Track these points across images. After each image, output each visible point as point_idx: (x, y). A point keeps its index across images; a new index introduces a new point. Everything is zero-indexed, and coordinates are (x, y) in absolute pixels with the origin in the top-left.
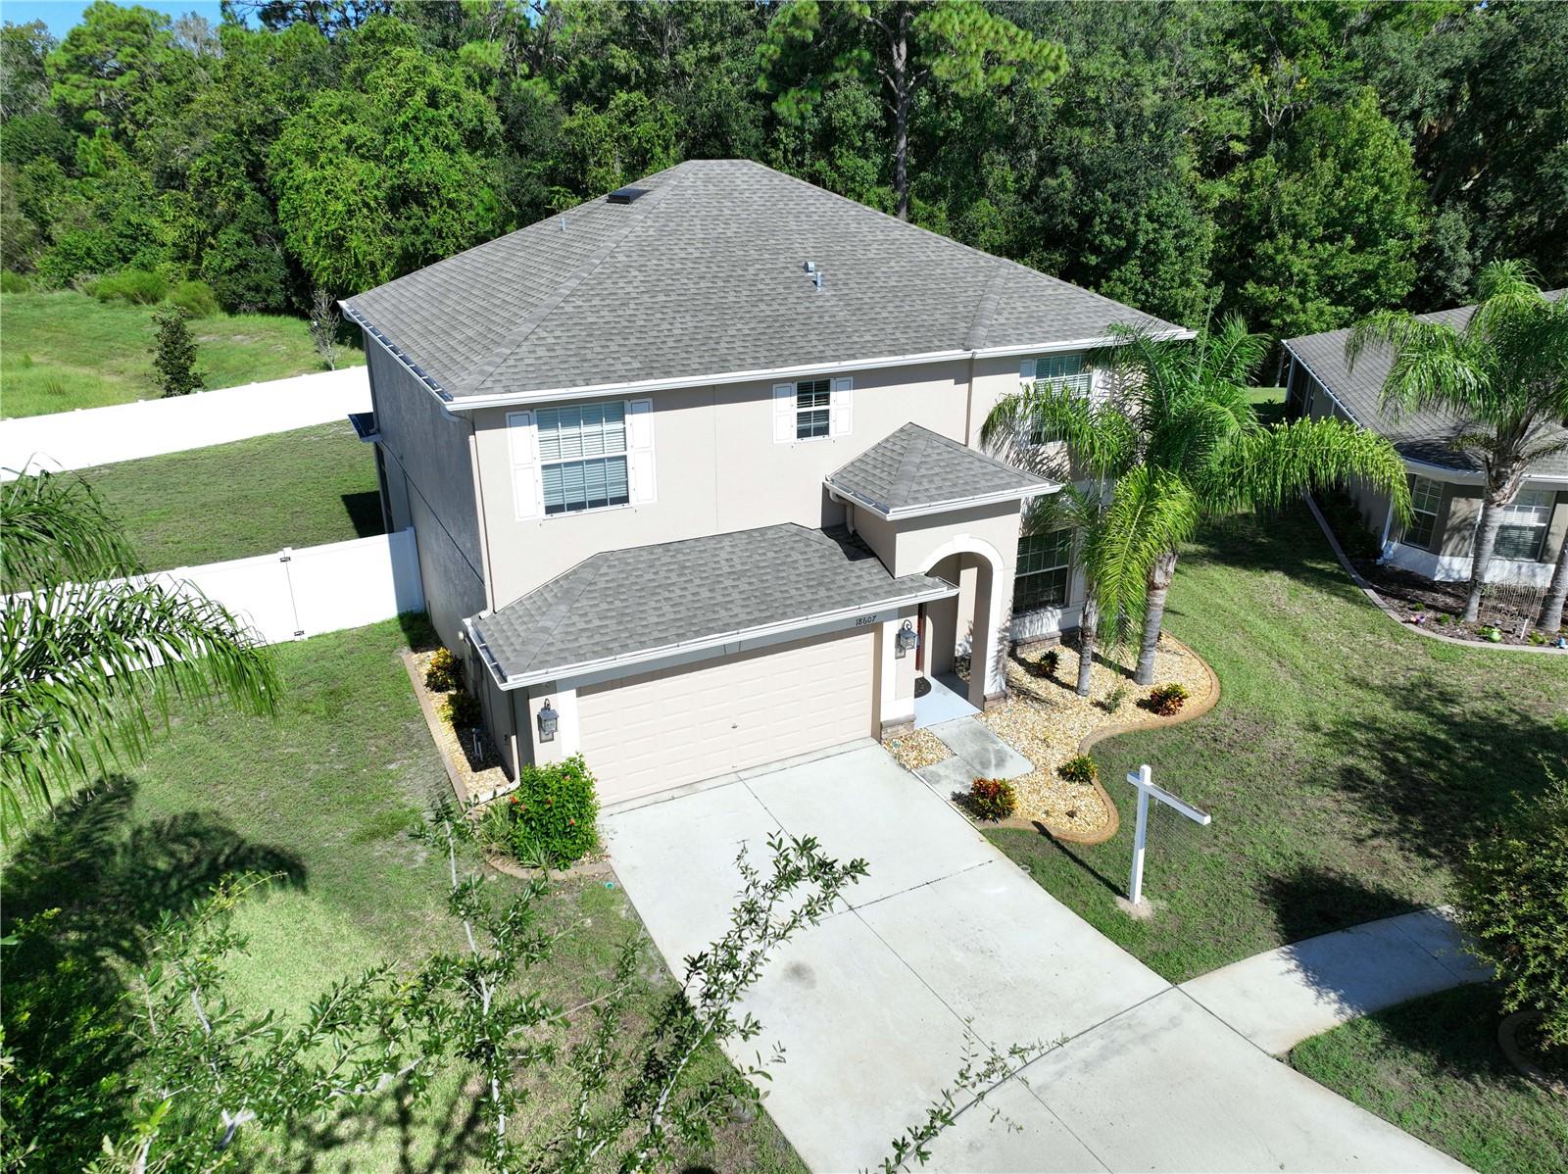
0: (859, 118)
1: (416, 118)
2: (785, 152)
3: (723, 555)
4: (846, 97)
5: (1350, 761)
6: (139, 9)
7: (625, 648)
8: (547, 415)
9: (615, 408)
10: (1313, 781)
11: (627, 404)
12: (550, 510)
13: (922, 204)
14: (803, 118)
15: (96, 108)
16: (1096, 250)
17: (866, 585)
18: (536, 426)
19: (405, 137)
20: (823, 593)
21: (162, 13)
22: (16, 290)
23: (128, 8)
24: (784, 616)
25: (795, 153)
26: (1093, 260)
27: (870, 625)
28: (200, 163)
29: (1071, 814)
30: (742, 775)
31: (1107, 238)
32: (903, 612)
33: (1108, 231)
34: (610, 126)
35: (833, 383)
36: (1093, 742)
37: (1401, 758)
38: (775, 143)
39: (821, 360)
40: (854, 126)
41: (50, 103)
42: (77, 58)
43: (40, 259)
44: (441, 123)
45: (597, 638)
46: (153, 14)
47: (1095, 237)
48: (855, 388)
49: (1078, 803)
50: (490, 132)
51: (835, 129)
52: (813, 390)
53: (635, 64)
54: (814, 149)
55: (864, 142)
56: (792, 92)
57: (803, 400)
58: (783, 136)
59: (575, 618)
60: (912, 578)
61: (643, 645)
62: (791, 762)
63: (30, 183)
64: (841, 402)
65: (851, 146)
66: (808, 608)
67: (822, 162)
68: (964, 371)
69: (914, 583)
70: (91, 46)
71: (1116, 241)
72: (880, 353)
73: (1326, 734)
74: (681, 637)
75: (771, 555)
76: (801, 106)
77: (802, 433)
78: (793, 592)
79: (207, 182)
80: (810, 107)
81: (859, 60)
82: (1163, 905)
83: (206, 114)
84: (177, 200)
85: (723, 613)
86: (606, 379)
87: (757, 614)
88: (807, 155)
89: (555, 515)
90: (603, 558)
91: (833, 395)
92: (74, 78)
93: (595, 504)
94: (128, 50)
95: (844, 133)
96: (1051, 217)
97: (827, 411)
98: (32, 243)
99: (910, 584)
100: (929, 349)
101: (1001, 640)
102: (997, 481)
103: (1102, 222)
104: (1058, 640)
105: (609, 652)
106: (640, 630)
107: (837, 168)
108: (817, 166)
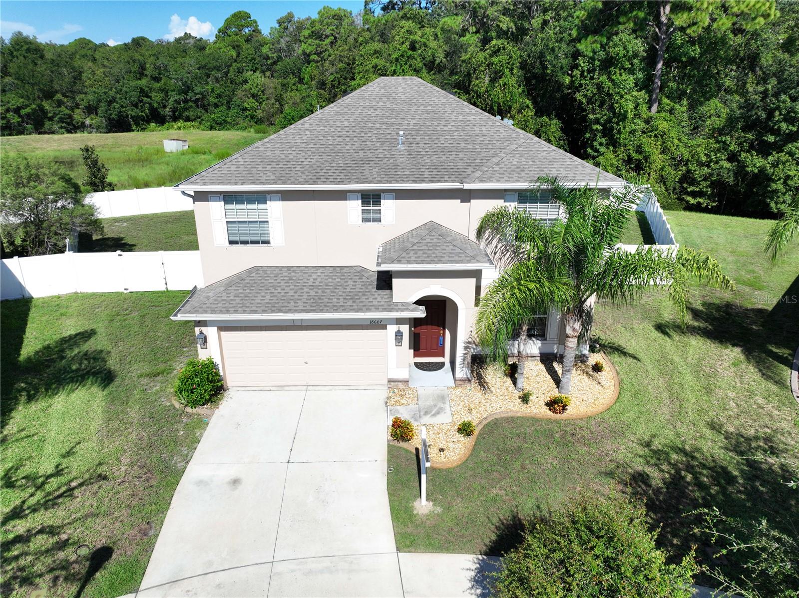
0: (628, 52)
1: (402, 56)
2: (583, 72)
3: (314, 276)
4: (620, 40)
5: (648, 470)
6: (340, 9)
7: (236, 312)
8: (229, 198)
9: (261, 197)
10: (610, 474)
11: (268, 196)
12: (231, 242)
13: (668, 101)
14: (594, 52)
15: (315, 54)
16: (776, 132)
17: (375, 303)
18: (223, 202)
19: (396, 65)
20: (350, 303)
21: (349, 10)
22: (264, 133)
23: (336, 9)
24: (321, 311)
25: (589, 71)
26: (771, 139)
27: (378, 325)
28: (332, 78)
29: (441, 450)
30: (309, 388)
31: (784, 126)
32: (399, 321)
33: (785, 120)
34: (485, 58)
35: (382, 195)
36: (497, 417)
37: (689, 477)
38: (576, 66)
39: (370, 182)
40: (624, 56)
41: (300, 52)
42: (312, 32)
43: (278, 119)
44: (414, 58)
45: (227, 305)
46: (345, 11)
47: (775, 124)
48: (396, 199)
49: (451, 445)
50: (437, 62)
51: (612, 57)
52: (371, 198)
53: (512, 25)
54: (601, 70)
55: (632, 64)
56: (590, 38)
57: (364, 203)
58: (581, 63)
59: (224, 294)
60: (403, 304)
61: (244, 312)
62: (337, 388)
63: (280, 87)
64: (388, 206)
65: (622, 68)
66: (336, 309)
67: (605, 77)
68: (466, 196)
69: (404, 306)
70: (318, 27)
71: (790, 127)
72: (407, 182)
73: (651, 450)
74: (264, 311)
75: (339, 280)
76: (594, 45)
77: (365, 220)
78: (335, 300)
79: (333, 86)
80: (599, 46)
81: (636, 17)
82: (439, 510)
83: (340, 55)
84: (321, 94)
85: (292, 304)
86: (253, 183)
87: (308, 308)
88: (597, 73)
89: (234, 245)
90: (256, 269)
91: (382, 201)
92: (310, 41)
93: (253, 242)
94: (331, 28)
95: (617, 60)
96: (749, 110)
97: (380, 210)
98: (277, 113)
99: (400, 307)
100: (439, 181)
101: (466, 348)
102: (456, 258)
103: (781, 114)
104: (538, 359)
105: (228, 312)
106: (248, 305)
107: (612, 81)
108: (601, 79)
